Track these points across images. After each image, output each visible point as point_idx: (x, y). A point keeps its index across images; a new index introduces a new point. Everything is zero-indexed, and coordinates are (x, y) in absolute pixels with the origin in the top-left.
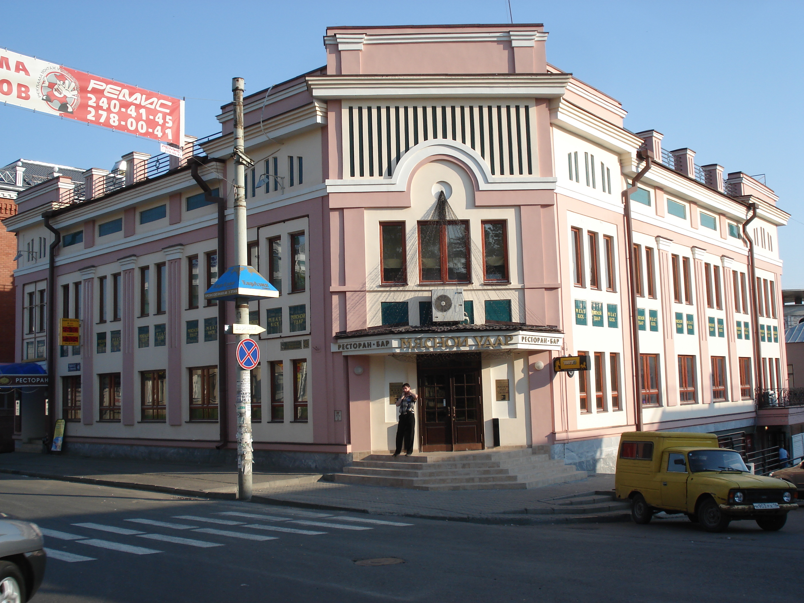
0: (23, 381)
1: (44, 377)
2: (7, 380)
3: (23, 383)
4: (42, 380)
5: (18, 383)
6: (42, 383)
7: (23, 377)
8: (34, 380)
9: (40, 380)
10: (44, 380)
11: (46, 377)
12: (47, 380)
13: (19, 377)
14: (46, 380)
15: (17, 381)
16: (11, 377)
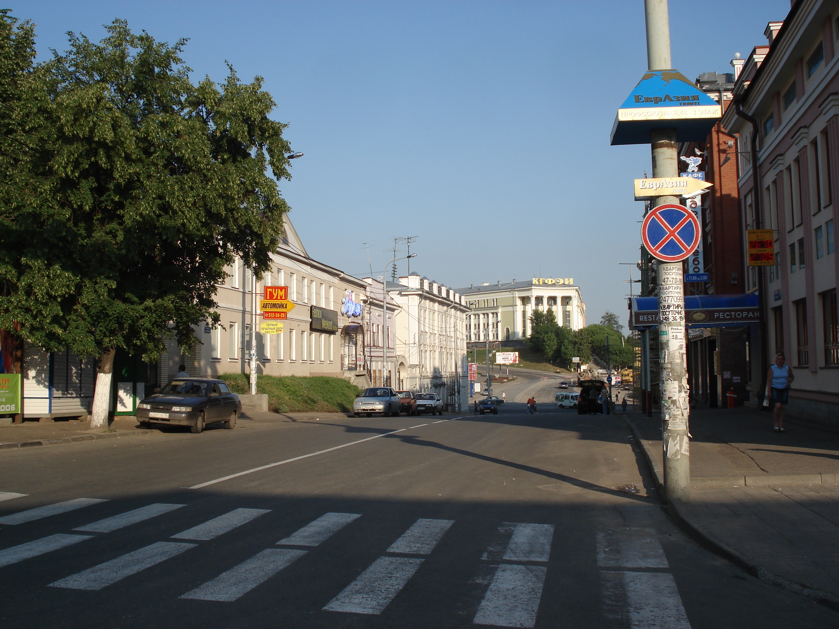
0: (724, 316)
1: (753, 311)
2: (703, 316)
3: (725, 319)
4: (751, 314)
5: (718, 319)
6: (751, 318)
7: (724, 311)
8: (739, 315)
9: (748, 315)
10: (753, 314)
11: (756, 310)
12: (758, 314)
13: (719, 311)
14: (756, 314)
15: (716, 316)
16: (708, 311)
